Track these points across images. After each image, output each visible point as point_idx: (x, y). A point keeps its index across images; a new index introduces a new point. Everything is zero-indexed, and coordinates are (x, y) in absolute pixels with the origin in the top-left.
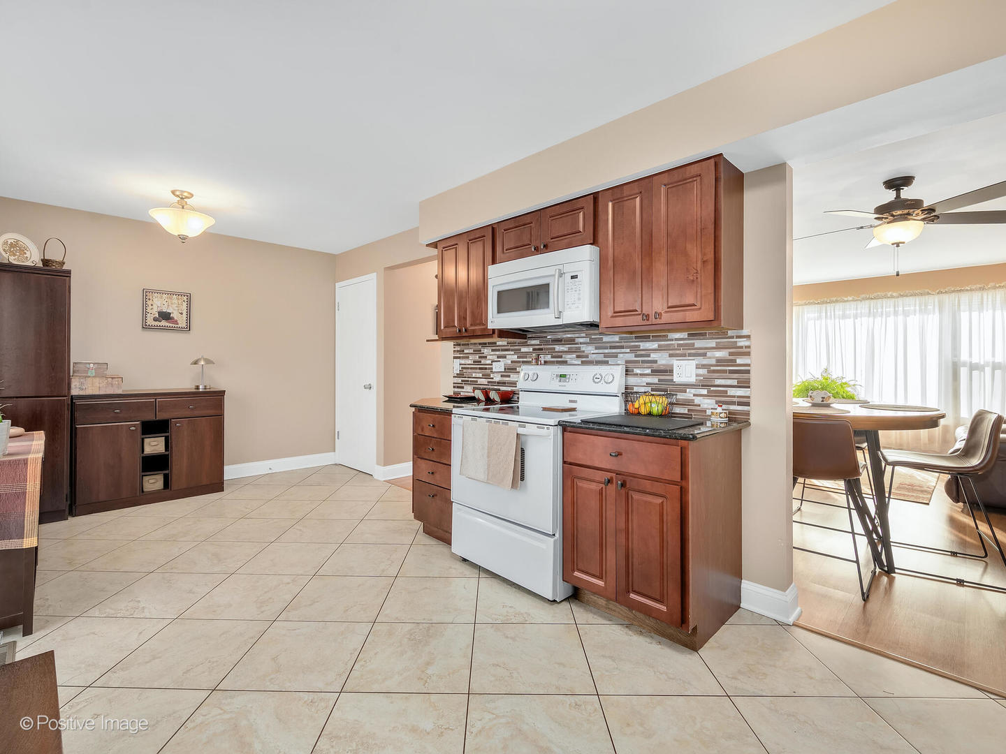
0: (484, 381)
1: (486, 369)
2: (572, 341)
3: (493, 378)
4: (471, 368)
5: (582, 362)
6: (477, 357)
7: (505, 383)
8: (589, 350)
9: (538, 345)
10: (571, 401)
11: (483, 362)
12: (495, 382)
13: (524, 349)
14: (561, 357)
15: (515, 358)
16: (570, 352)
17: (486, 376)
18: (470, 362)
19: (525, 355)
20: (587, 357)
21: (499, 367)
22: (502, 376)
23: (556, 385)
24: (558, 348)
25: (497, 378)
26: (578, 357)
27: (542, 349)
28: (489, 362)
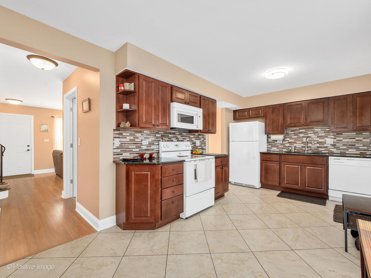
0: (138, 150)
1: (138, 143)
2: (174, 134)
3: (142, 148)
4: (128, 143)
5: (177, 141)
6: (132, 138)
7: (149, 150)
8: (179, 137)
9: (163, 134)
10: (179, 153)
11: (136, 140)
12: (143, 150)
13: (157, 135)
14: (171, 139)
15: (154, 139)
16: (174, 137)
17: (139, 147)
18: (127, 140)
19: (158, 138)
20: (179, 139)
21: (146, 142)
22: (147, 147)
23: (176, 149)
24: (170, 136)
25: (144, 147)
26: (176, 139)
27: (164, 136)
28: (140, 140)
